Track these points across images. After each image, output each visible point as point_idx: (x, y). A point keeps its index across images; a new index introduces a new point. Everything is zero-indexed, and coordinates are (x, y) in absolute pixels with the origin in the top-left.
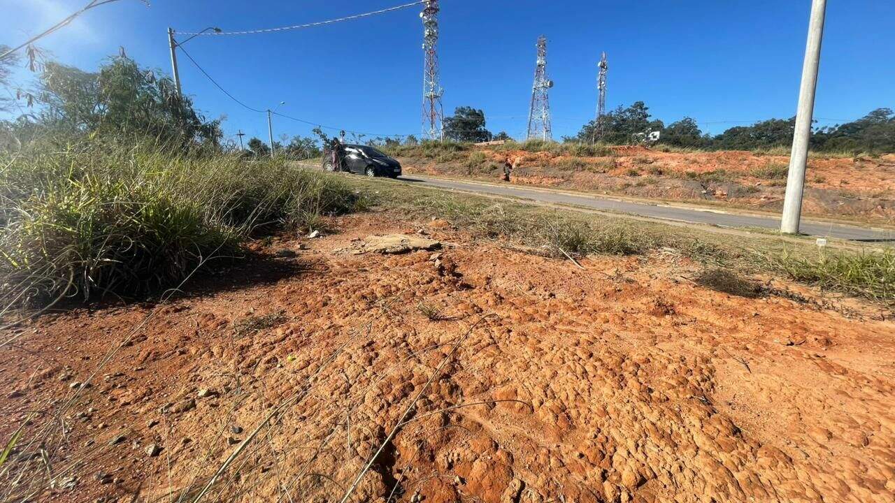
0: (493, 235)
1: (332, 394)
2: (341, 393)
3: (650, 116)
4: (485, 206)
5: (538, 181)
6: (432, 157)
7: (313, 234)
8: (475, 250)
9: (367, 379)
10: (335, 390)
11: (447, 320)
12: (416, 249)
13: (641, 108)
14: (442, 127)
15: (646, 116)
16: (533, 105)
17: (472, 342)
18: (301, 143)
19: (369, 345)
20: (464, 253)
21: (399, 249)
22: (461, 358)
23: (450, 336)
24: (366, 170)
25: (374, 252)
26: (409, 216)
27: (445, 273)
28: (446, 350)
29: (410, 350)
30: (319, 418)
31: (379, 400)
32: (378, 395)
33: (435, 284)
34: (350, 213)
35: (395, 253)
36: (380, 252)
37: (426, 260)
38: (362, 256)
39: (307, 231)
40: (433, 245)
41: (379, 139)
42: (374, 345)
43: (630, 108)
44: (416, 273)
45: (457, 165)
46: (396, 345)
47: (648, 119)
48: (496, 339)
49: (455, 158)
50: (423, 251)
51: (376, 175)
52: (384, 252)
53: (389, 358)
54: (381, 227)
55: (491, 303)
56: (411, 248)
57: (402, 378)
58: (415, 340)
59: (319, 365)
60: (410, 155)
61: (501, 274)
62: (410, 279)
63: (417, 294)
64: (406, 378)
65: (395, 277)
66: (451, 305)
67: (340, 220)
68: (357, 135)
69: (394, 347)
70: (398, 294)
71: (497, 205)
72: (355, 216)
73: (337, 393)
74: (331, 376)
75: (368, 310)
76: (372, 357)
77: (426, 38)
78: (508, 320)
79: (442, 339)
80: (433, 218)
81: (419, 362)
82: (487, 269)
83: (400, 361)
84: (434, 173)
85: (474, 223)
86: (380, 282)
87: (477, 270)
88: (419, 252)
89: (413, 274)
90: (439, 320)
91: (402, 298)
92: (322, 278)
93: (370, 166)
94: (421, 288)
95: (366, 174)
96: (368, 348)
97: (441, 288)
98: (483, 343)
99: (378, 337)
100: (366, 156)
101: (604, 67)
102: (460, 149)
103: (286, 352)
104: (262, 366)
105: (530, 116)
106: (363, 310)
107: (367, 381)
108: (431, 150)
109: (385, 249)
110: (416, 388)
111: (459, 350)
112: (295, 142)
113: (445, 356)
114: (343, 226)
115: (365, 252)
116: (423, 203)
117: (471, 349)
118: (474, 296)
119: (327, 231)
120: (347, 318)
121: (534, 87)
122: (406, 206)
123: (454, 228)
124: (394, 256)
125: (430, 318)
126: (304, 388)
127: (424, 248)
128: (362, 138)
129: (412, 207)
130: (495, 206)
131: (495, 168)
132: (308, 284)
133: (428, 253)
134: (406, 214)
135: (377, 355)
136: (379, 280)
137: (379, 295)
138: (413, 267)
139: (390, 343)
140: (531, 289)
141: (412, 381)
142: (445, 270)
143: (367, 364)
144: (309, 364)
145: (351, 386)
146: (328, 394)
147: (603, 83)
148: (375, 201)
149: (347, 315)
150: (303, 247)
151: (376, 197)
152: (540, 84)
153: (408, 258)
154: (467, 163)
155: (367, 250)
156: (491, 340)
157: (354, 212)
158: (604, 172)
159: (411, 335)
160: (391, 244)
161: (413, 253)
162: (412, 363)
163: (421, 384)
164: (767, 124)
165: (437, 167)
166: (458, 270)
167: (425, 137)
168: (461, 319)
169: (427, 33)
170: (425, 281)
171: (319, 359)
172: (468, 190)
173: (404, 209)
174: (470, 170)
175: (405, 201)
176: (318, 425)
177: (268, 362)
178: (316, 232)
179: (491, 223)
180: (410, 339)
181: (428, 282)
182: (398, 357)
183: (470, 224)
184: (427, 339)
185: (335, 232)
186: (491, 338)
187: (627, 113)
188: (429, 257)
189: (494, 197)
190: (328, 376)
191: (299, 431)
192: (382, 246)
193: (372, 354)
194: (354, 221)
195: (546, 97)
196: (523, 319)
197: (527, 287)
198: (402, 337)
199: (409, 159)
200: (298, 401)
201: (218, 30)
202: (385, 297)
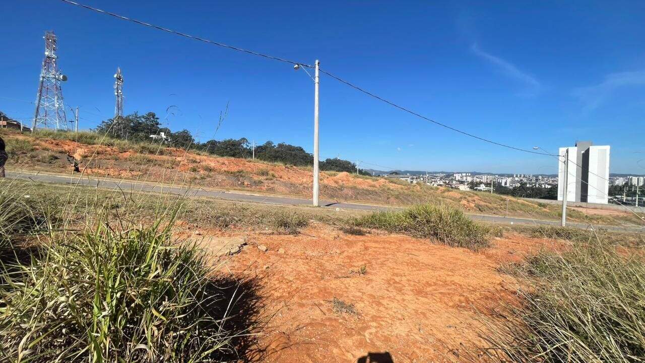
3: (161, 124)
5: (117, 173)
13: (153, 117)
15: (157, 124)
16: (41, 92)
43: (145, 115)
47: (159, 126)
101: (120, 80)
105: (37, 102)
121: (42, 75)
131: (56, 158)
147: (120, 91)
152: (51, 75)
158: (173, 168)
164: (229, 141)
187: (143, 119)
195: (59, 89)
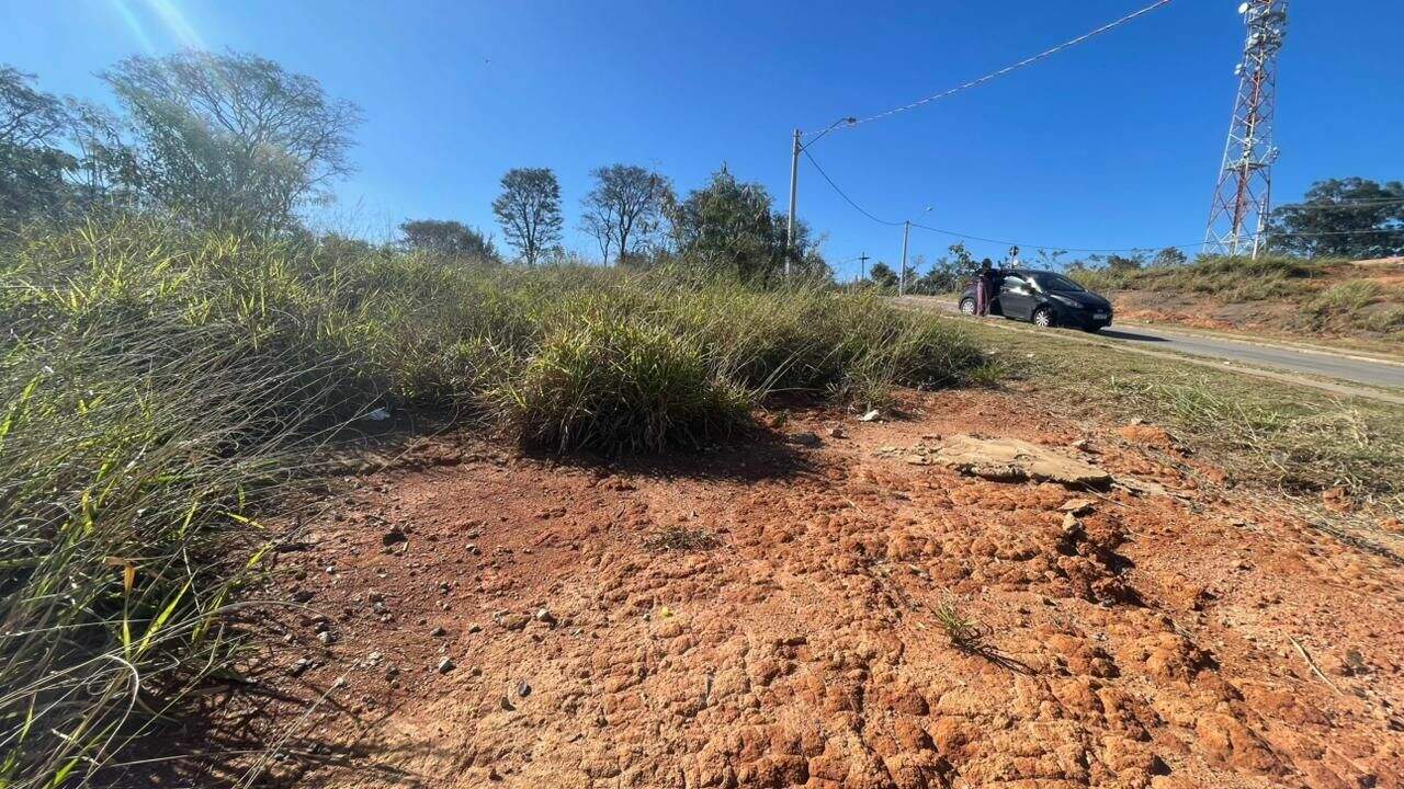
0: (1299, 486)
1: (667, 706)
2: (679, 712)
4: (1306, 412)
6: (1211, 291)
7: (869, 416)
8: (1207, 514)
9: (736, 708)
10: (676, 700)
11: (992, 659)
12: (1040, 479)
14: (1260, 228)
17: (1016, 745)
18: (948, 267)
19: (792, 643)
20: (1168, 515)
21: (999, 472)
22: (963, 769)
23: (968, 702)
24: (1034, 313)
25: (947, 467)
26: (1078, 409)
27: (1081, 547)
28: (939, 731)
29: (860, 691)
30: (618, 737)
31: (722, 764)
32: (728, 754)
33: (1031, 567)
34: (957, 387)
35: (989, 478)
36: (957, 469)
37: (1049, 508)
38: (920, 469)
39: (863, 410)
40: (1086, 480)
41: (1095, 258)
42: (802, 648)
44: (1003, 530)
45: (1283, 308)
46: (839, 667)
48: (1095, 770)
49: (1280, 293)
50: (1053, 486)
51: (1052, 324)
52: (966, 471)
53: (806, 687)
54: (999, 422)
55: (1155, 664)
56: (1029, 474)
57: (796, 744)
58: (885, 674)
59: (692, 641)
60: (1155, 286)
61: (1257, 597)
62: (978, 539)
63: (975, 575)
64: (804, 746)
65: (948, 525)
66: (1037, 628)
67: (930, 400)
68: (1049, 253)
69: (833, 668)
70: (930, 563)
71: (1351, 415)
72: (963, 394)
73: (674, 707)
74: (691, 672)
75: (846, 574)
76: (779, 670)
77: (1250, 52)
78: (1184, 736)
79: (946, 702)
80: (1135, 421)
81: (858, 727)
82: (1215, 571)
83: (822, 703)
84: (1209, 323)
85: (1247, 447)
86: (912, 529)
87: (1180, 565)
88: (1044, 486)
89: (994, 529)
90: (973, 652)
91: (933, 571)
92: (820, 492)
93: (1041, 307)
94: (992, 566)
95: (1032, 321)
96: (786, 649)
97: (1043, 579)
98: (1045, 764)
99: (822, 636)
100: (1039, 290)
102: (1298, 273)
103: (672, 598)
104: (629, 604)
106: (837, 571)
107: (732, 714)
108: (1215, 277)
109: (969, 466)
110: (811, 781)
111: (969, 747)
112: (939, 267)
113: (927, 742)
114: (931, 410)
115: (932, 464)
116: (1124, 386)
117: (1001, 761)
118: (1119, 627)
119: (894, 413)
120: (801, 577)
122: (1082, 387)
123: (1179, 451)
124: (983, 483)
125: (956, 640)
126: (644, 673)
127: (1061, 482)
128: (1060, 259)
129: (1095, 391)
130: (1340, 416)
132: (793, 497)
133: (1065, 492)
134: (1074, 403)
135: (791, 669)
136: (912, 523)
137: (891, 552)
138: (1006, 514)
139: (831, 658)
140: (1349, 673)
141: (812, 763)
142: (1084, 539)
143: (760, 679)
144: (681, 633)
145: (704, 707)
146: (662, 700)
148: (1019, 370)
149: (804, 571)
150: (837, 435)
151: (1027, 364)
153: (1011, 493)
154: (1315, 305)
155: (936, 460)
156: (1075, 768)
157: (968, 386)
159: (885, 659)
160: (989, 459)
161: (1031, 486)
162: (841, 720)
163: (823, 777)
165: (1219, 312)
166: (1125, 551)
167: (1205, 250)
168: (1034, 673)
169: (1251, 41)
170: (1009, 552)
171: (699, 631)
172: (1277, 367)
173: (1075, 394)
174: (1320, 322)
175: (1084, 378)
176: (608, 748)
177: (639, 604)
178: (875, 412)
179: (1302, 457)
180: (879, 668)
181: (1017, 558)
182: (823, 695)
183: (1235, 448)
184: (911, 683)
185: (906, 418)
186: (1081, 760)
188: (1063, 503)
189: (1351, 392)
190: (687, 669)
191: (580, 741)
192: (970, 457)
193: (783, 664)
194: (956, 403)
196: (1237, 754)
197: (1336, 663)
198: (863, 655)
199: (1150, 295)
200: (619, 689)
201: (851, 120)
202: (900, 559)
